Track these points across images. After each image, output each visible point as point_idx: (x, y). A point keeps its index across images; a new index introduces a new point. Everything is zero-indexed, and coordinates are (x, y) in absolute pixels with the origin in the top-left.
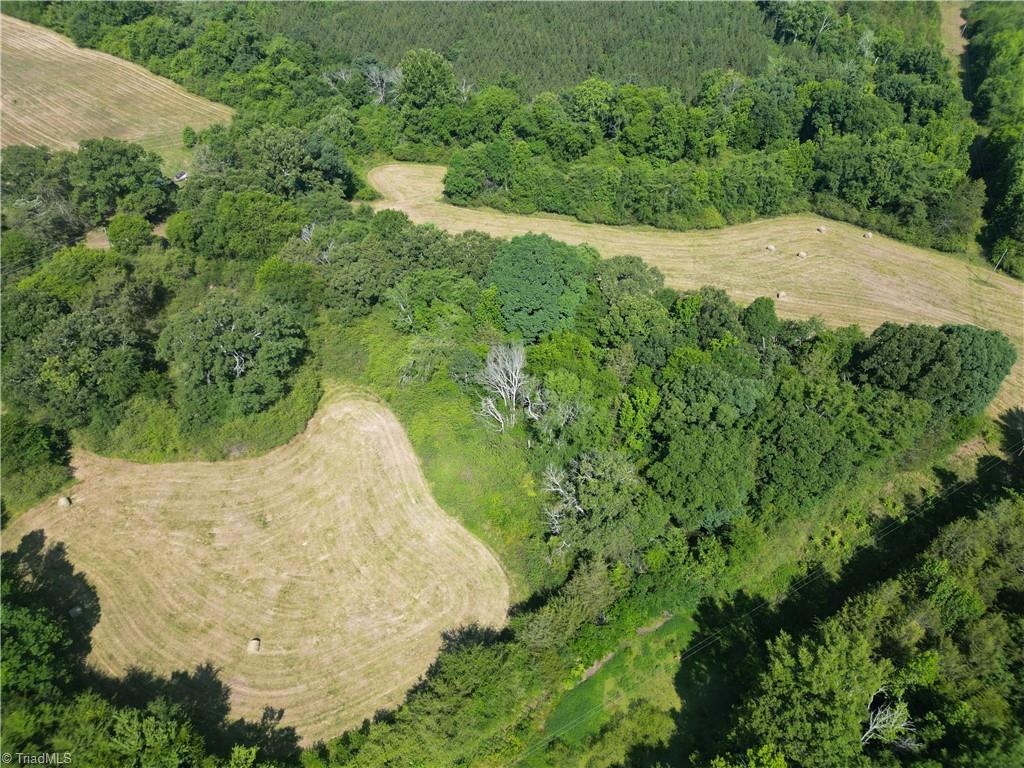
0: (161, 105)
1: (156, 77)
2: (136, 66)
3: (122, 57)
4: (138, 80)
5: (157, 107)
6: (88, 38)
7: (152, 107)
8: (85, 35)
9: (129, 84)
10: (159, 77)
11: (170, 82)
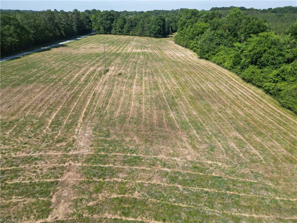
0: (241, 113)
1: (245, 83)
2: (231, 73)
3: (223, 67)
4: (226, 83)
5: (235, 113)
6: (207, 52)
7: (229, 112)
8: (206, 49)
9: (217, 83)
10: (249, 85)
11: (260, 91)
